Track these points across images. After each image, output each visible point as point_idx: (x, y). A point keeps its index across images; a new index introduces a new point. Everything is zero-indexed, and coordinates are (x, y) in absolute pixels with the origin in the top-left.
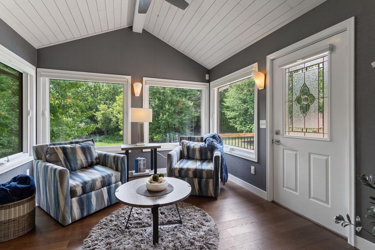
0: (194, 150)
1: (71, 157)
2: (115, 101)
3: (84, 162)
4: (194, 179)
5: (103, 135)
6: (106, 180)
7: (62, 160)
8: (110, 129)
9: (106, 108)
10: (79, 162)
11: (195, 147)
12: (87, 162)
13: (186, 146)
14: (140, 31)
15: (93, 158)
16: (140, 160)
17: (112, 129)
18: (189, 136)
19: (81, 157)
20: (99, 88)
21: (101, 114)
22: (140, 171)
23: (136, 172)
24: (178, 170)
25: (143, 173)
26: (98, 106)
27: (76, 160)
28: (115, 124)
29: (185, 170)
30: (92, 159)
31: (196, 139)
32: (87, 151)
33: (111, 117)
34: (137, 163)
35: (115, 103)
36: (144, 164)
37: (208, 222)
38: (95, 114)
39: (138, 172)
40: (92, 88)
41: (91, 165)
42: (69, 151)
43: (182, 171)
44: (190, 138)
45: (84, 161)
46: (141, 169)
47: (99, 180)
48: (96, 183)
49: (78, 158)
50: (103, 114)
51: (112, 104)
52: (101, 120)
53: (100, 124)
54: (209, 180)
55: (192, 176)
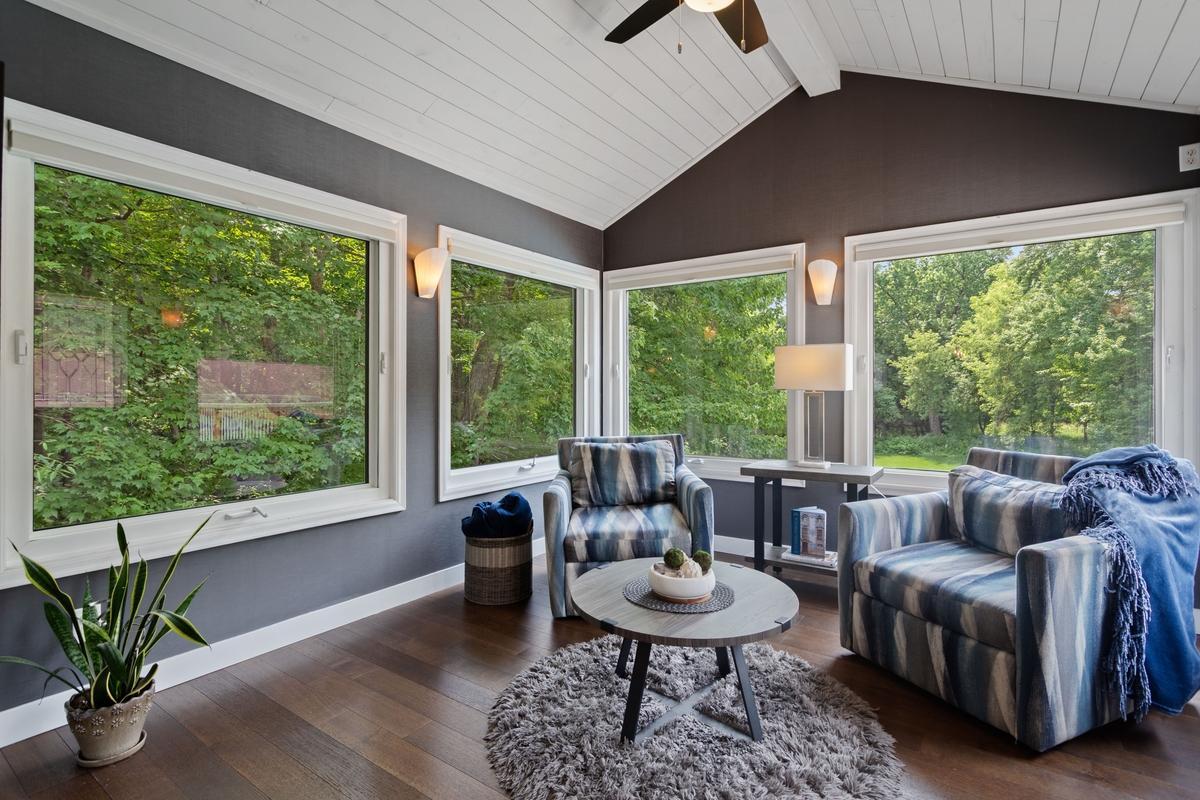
0: (994, 511)
1: (606, 472)
2: (967, 313)
3: (631, 490)
4: (928, 625)
5: (923, 434)
6: (645, 542)
7: (588, 475)
8: (946, 413)
9: (933, 341)
10: (620, 487)
11: (1001, 501)
12: (640, 490)
13: (962, 489)
14: (834, 84)
15: (657, 482)
16: (806, 515)
17: (956, 413)
18: (1012, 452)
19: (626, 475)
20: (913, 277)
21: (917, 363)
22: (805, 552)
23: (793, 552)
24: (871, 573)
25: (814, 560)
26: (906, 338)
27: (615, 482)
28: (967, 394)
29: (893, 578)
30: (652, 484)
31: (1041, 469)
32: (643, 464)
33: (953, 372)
34: (796, 523)
35: (968, 322)
36: (819, 532)
37: (849, 792)
38: (894, 364)
39: (799, 554)
40: (887, 282)
41: (648, 501)
42: (604, 458)
43: (882, 578)
44: (1016, 458)
45: (632, 487)
46: (809, 546)
47: (628, 538)
48: (618, 544)
49: (620, 476)
50: (921, 363)
51: (958, 327)
52: (916, 382)
53: (913, 397)
54: (991, 651)
55: (916, 610)
